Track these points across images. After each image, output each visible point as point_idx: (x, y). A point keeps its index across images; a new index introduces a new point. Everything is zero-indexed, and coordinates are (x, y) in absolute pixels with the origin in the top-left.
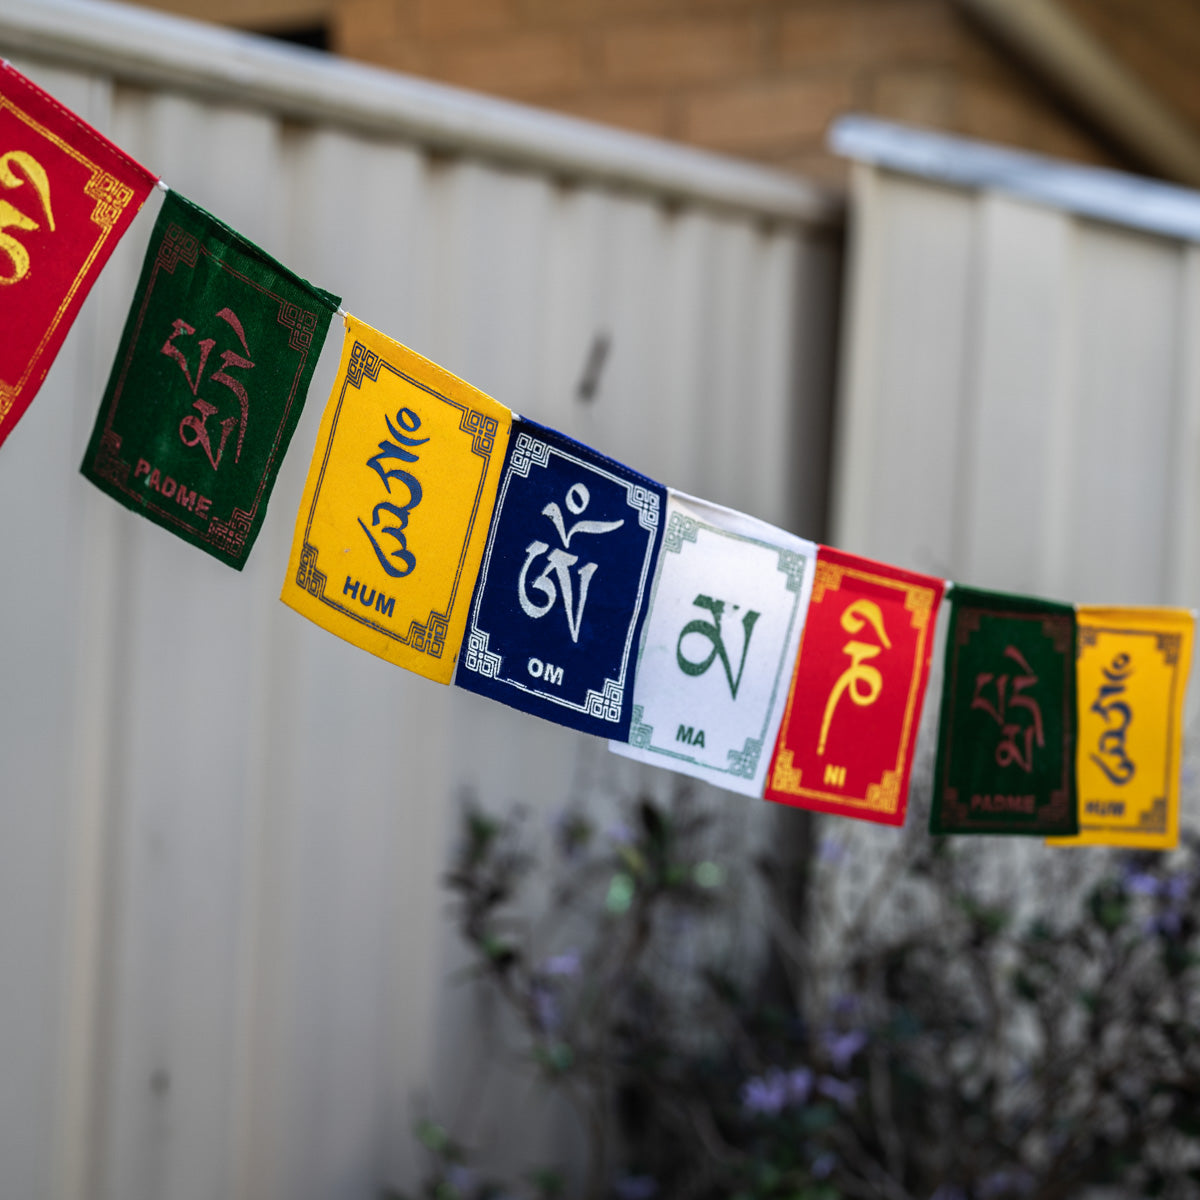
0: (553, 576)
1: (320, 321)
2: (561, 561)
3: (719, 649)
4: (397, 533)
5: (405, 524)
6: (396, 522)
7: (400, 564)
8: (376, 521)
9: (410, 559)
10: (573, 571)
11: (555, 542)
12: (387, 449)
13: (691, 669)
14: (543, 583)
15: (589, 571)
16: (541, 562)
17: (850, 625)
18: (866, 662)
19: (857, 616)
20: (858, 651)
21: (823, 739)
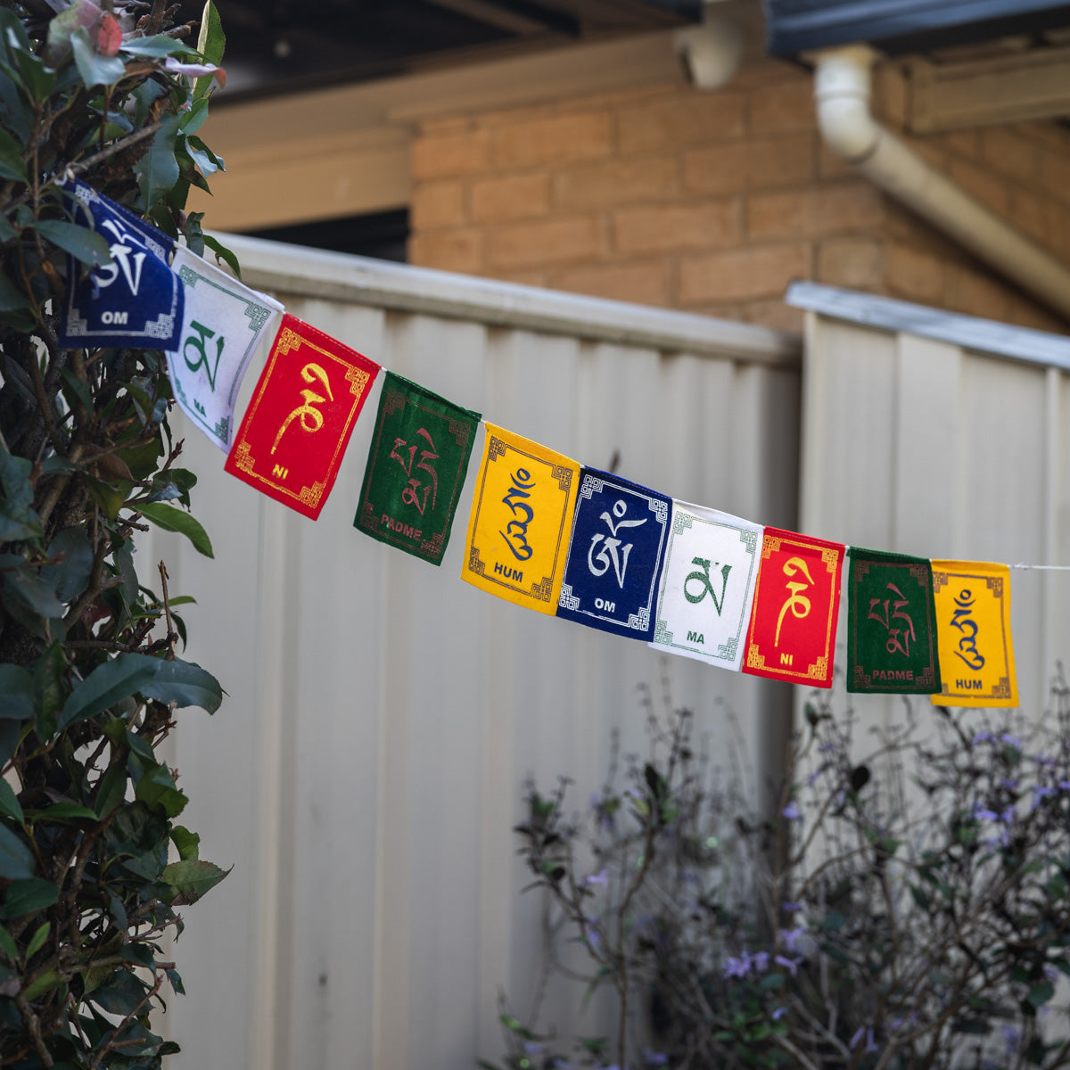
0: (608, 552)
1: (472, 428)
2: (612, 544)
3: (709, 588)
4: (522, 537)
5: (525, 531)
6: (520, 531)
7: (524, 553)
8: (509, 531)
9: (529, 550)
10: (619, 549)
11: (608, 534)
12: (513, 492)
13: (693, 599)
14: (602, 557)
15: (628, 548)
16: (601, 545)
17: (789, 572)
18: (799, 593)
19: (792, 567)
20: (795, 587)
21: (777, 639)
